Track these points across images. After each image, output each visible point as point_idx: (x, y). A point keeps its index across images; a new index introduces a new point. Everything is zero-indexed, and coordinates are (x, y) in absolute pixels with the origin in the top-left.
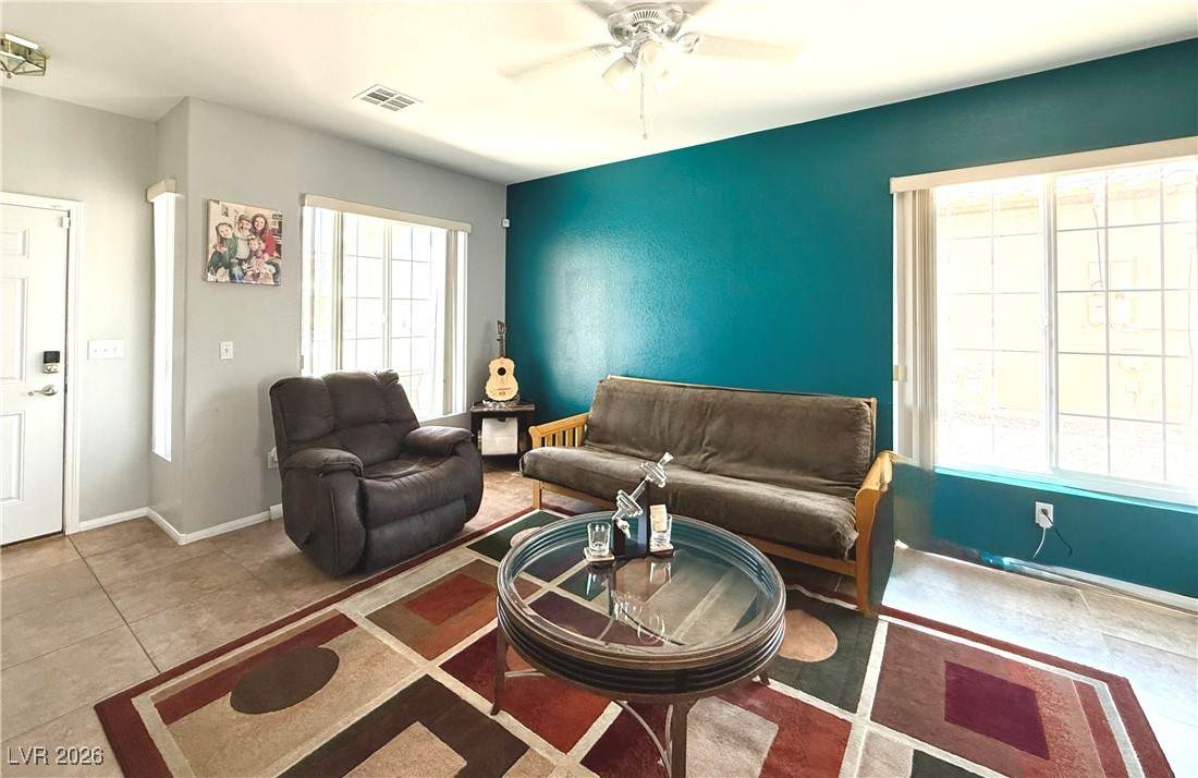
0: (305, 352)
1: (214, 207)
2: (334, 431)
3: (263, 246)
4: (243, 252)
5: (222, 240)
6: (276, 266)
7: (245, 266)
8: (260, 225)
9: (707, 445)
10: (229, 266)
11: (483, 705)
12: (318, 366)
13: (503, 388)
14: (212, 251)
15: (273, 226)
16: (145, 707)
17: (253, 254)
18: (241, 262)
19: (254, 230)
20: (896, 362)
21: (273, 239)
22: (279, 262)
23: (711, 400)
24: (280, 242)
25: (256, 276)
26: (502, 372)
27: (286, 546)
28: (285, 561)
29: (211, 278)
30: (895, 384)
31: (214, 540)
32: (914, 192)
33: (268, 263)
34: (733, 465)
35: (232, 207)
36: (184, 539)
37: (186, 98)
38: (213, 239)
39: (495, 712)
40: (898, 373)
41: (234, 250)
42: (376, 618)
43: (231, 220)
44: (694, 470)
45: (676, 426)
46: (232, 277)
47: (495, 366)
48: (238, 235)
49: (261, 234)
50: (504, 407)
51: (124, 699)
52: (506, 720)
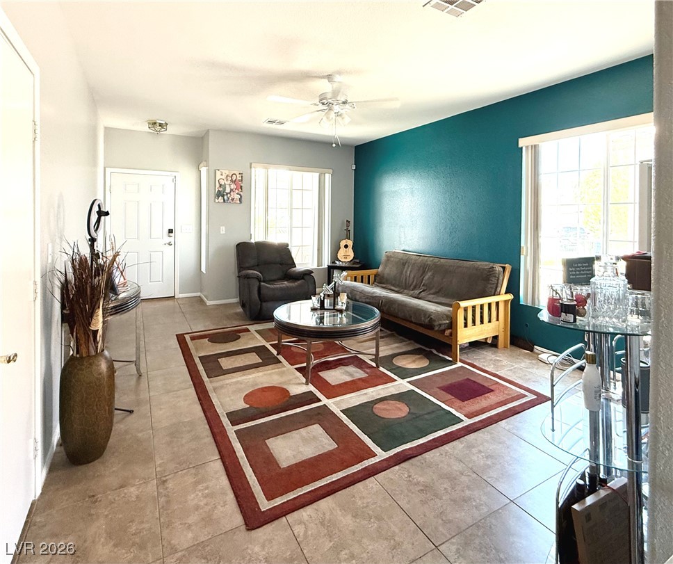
0: (252, 232)
1: (218, 173)
2: (258, 265)
3: (235, 187)
4: (228, 190)
5: (221, 185)
6: (240, 195)
7: (229, 195)
8: (234, 178)
9: (423, 285)
10: (223, 196)
11: (275, 352)
12: (257, 237)
13: (346, 255)
14: (217, 190)
15: (239, 178)
16: (187, 337)
17: (231, 190)
18: (227, 194)
19: (232, 181)
20: (523, 244)
21: (239, 183)
22: (241, 193)
23: (429, 263)
24: (242, 185)
25: (233, 199)
26: (346, 246)
27: (240, 310)
28: (237, 314)
29: (217, 201)
30: (522, 258)
31: (217, 305)
32: (532, 146)
33: (237, 194)
34: (430, 296)
35: (224, 172)
36: (209, 303)
37: (208, 131)
38: (218, 185)
39: (277, 355)
40: (523, 251)
41: (225, 189)
42: (258, 331)
43: (224, 177)
44: (415, 298)
45: (412, 276)
46: (224, 200)
47: (343, 243)
48: (226, 183)
49: (234, 182)
50: (344, 265)
51: (183, 335)
52: (280, 358)
